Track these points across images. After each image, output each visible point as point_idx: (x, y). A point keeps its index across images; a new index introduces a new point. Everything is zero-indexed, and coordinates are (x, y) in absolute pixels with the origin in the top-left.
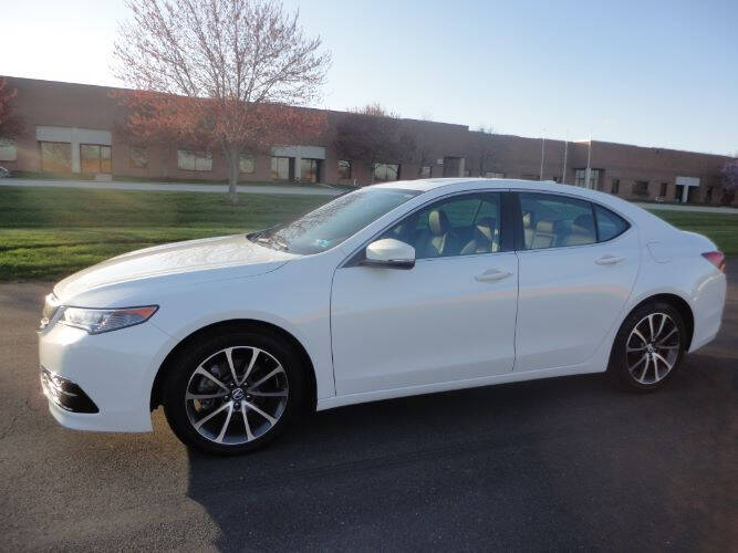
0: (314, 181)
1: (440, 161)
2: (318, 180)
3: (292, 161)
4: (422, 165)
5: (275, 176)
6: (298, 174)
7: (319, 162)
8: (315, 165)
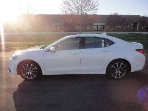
0: (102, 30)
1: (132, 24)
2: (103, 30)
3: (98, 26)
4: (127, 25)
5: (94, 29)
6: (99, 29)
7: (103, 26)
8: (102, 27)
